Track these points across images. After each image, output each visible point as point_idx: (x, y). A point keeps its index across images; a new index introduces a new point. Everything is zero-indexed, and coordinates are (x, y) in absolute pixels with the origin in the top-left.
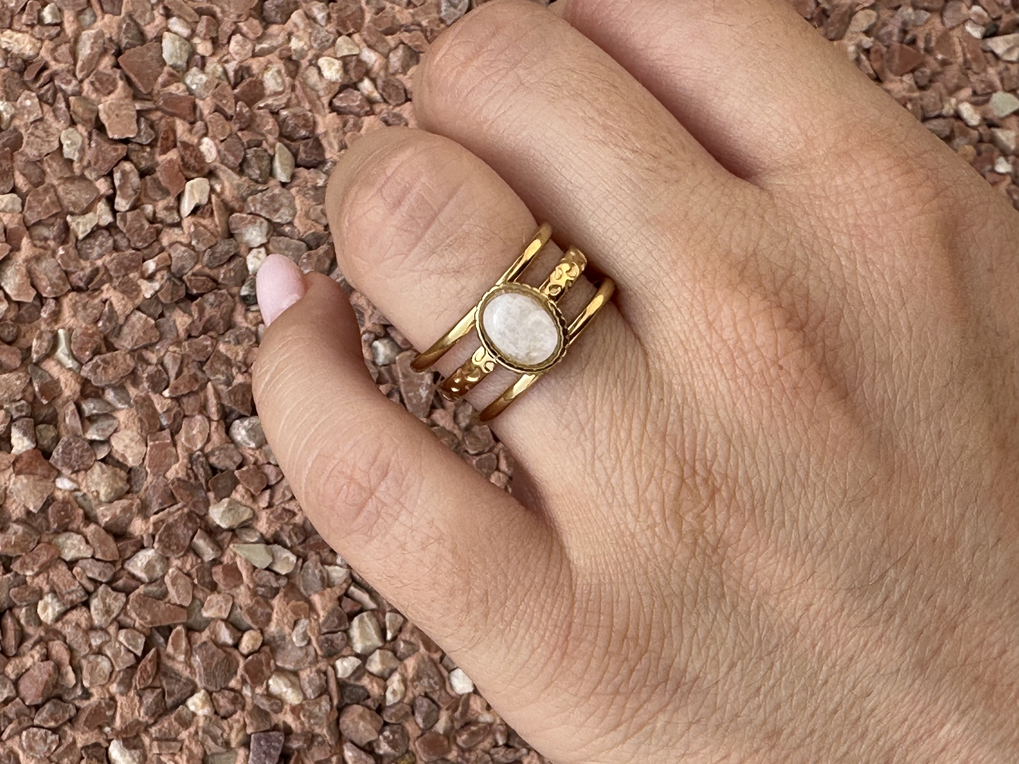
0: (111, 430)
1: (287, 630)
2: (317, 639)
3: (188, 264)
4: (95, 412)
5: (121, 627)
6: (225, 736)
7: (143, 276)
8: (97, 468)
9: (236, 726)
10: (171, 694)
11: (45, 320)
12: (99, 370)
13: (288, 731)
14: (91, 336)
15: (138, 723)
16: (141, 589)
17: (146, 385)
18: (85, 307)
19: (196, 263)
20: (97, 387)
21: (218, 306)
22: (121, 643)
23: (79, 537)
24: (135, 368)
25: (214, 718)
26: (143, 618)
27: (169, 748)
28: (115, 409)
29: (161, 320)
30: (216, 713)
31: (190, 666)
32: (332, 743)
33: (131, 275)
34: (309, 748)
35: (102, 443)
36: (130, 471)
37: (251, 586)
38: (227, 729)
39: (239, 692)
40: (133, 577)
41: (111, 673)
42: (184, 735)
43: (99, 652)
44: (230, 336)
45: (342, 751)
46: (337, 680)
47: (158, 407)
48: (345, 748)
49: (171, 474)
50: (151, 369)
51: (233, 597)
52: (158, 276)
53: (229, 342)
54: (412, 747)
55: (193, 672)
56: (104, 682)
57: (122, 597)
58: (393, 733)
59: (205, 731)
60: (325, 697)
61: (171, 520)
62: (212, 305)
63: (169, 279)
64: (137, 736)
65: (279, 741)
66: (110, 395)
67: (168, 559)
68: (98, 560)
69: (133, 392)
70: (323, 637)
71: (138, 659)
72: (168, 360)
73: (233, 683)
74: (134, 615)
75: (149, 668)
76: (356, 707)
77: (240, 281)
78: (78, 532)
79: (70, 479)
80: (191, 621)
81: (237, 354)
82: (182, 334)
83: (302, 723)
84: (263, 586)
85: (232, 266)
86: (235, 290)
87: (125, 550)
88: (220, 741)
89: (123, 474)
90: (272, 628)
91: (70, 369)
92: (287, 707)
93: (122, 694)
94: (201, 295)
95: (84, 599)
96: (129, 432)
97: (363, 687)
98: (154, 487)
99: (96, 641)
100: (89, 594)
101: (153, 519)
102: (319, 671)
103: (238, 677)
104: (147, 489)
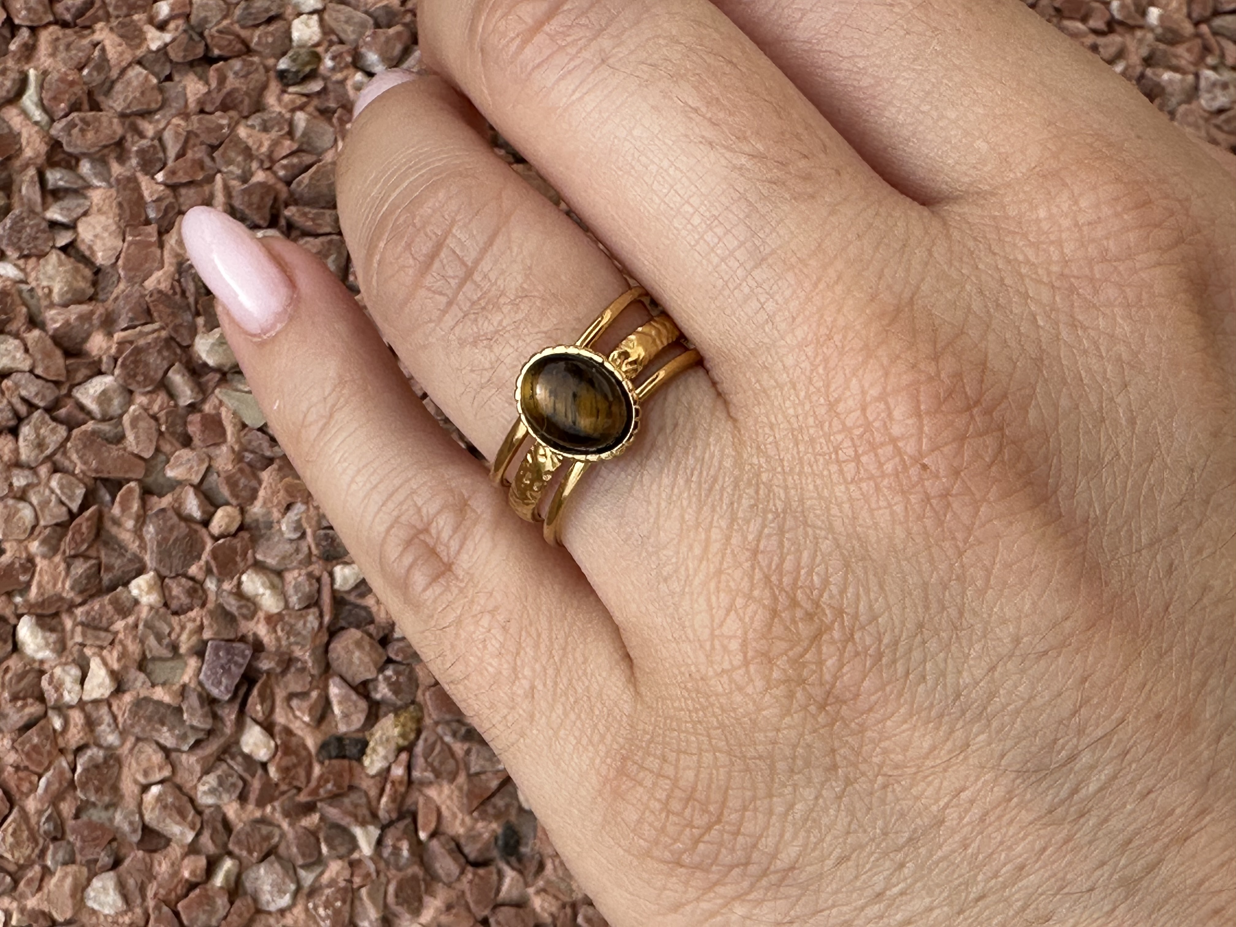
0: (81, 211)
1: (276, 514)
2: (314, 534)
3: (214, 16)
4: (61, 183)
5: (56, 469)
6: (173, 636)
7: (151, 21)
8: (53, 257)
9: (190, 626)
10: (109, 568)
11: (14, 53)
12: (75, 131)
13: (258, 647)
14: (72, 84)
15: (61, 599)
16: (90, 426)
17: (134, 161)
18: (68, 47)
19: (225, 17)
20: (70, 155)
21: (245, 76)
22: (52, 491)
23: (17, 342)
24: (123, 139)
25: (162, 610)
26: (85, 463)
27: (98, 638)
28: (89, 186)
29: (167, 84)
30: (166, 605)
31: (141, 538)
32: (315, 672)
33: (136, 17)
34: (284, 672)
35: (65, 227)
36: (98, 271)
37: (236, 448)
38: (177, 629)
39: (202, 583)
40: (82, 407)
41: (34, 528)
42: (119, 625)
43: (22, 496)
44: (255, 120)
45: (326, 688)
46: (333, 592)
47: (146, 194)
48: (331, 682)
49: (150, 284)
50: (145, 143)
51: (210, 458)
52: (172, 26)
53: (252, 127)
54: (420, 697)
55: (143, 546)
56: (22, 537)
57: (62, 431)
58: (397, 673)
59: (147, 625)
60: (314, 610)
61: (142, 342)
62: (236, 73)
63: (185, 31)
64: (57, 614)
65: (244, 656)
66: (85, 167)
67: (131, 392)
68: (38, 377)
69: (116, 169)
70: (322, 532)
71: (72, 516)
72: (168, 136)
73: (193, 570)
74: (74, 457)
75: (84, 529)
76: (353, 630)
77: (278, 52)
78: (17, 336)
79: (16, 265)
80: (150, 480)
81: (261, 145)
82: (192, 105)
83: (278, 639)
84: (252, 452)
85: (271, 28)
86: (271, 62)
87: (77, 370)
88: (166, 641)
89: (88, 273)
90: (256, 509)
91: (36, 123)
92: (261, 615)
93: (44, 557)
94: (225, 59)
95: (12, 423)
96: (103, 218)
97: (366, 609)
98: (127, 296)
99: (20, 480)
100: (20, 419)
101: (118, 336)
102: (310, 575)
103: (202, 562)
104: (117, 298)
